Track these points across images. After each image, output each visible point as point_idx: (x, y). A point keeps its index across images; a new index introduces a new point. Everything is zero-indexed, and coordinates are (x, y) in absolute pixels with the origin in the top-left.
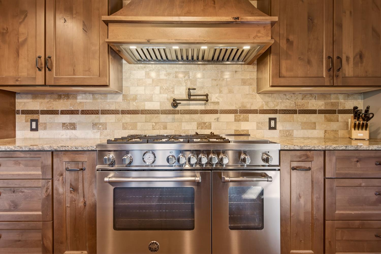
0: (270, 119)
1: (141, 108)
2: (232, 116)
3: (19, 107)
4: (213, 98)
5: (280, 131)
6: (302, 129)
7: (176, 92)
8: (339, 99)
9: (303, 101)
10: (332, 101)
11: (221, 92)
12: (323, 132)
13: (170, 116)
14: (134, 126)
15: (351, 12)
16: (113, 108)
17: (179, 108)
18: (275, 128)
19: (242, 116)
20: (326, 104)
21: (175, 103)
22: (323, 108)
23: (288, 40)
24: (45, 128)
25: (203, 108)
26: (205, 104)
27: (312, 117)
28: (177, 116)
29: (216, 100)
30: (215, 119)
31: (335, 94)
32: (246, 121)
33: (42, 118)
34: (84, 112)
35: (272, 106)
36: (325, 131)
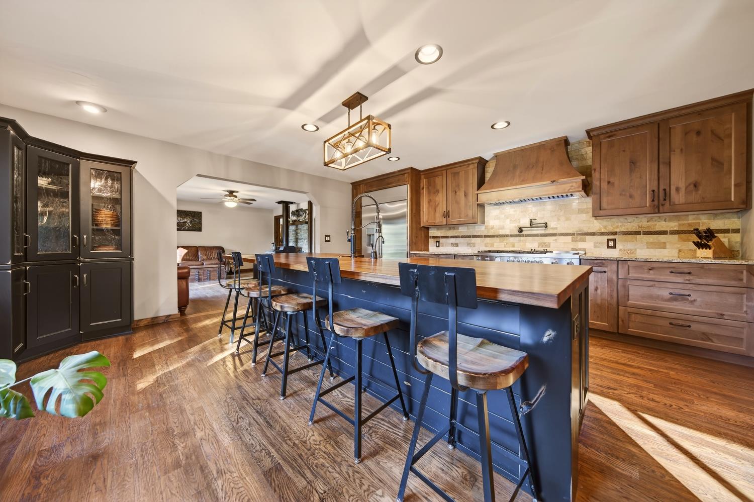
0: (608, 240)
1: (496, 234)
2: (570, 238)
3: (431, 235)
4: (551, 224)
5: (620, 250)
6: (648, 248)
7: (521, 223)
8: (700, 219)
9: (648, 223)
10: (690, 222)
11: (559, 220)
12: (677, 251)
13: (517, 238)
14: (492, 245)
15: (682, 150)
16: (479, 234)
17: (524, 233)
18: (614, 247)
19: (579, 237)
20: (680, 225)
21: (521, 230)
22: (676, 229)
23: (609, 182)
24: (443, 246)
25: (543, 232)
26: (545, 229)
27: (662, 238)
28: (522, 238)
29: (555, 226)
30: (554, 240)
31: (694, 214)
32: (584, 241)
33: (442, 240)
34: (462, 237)
35: (610, 229)
36: (680, 251)
